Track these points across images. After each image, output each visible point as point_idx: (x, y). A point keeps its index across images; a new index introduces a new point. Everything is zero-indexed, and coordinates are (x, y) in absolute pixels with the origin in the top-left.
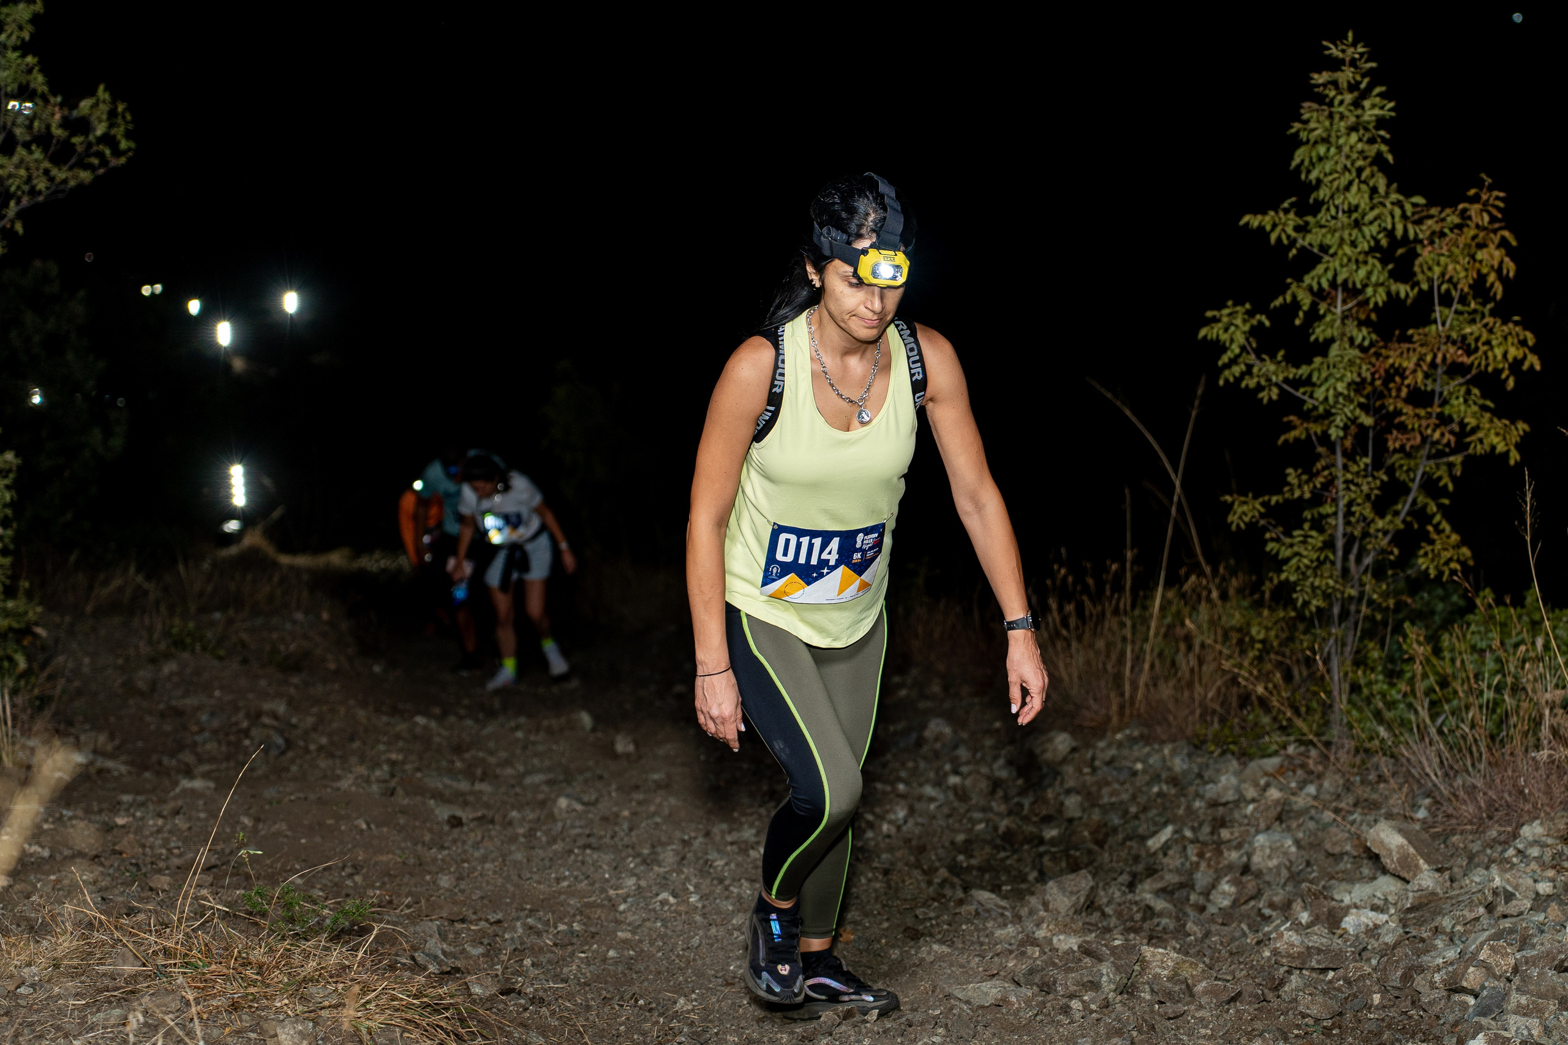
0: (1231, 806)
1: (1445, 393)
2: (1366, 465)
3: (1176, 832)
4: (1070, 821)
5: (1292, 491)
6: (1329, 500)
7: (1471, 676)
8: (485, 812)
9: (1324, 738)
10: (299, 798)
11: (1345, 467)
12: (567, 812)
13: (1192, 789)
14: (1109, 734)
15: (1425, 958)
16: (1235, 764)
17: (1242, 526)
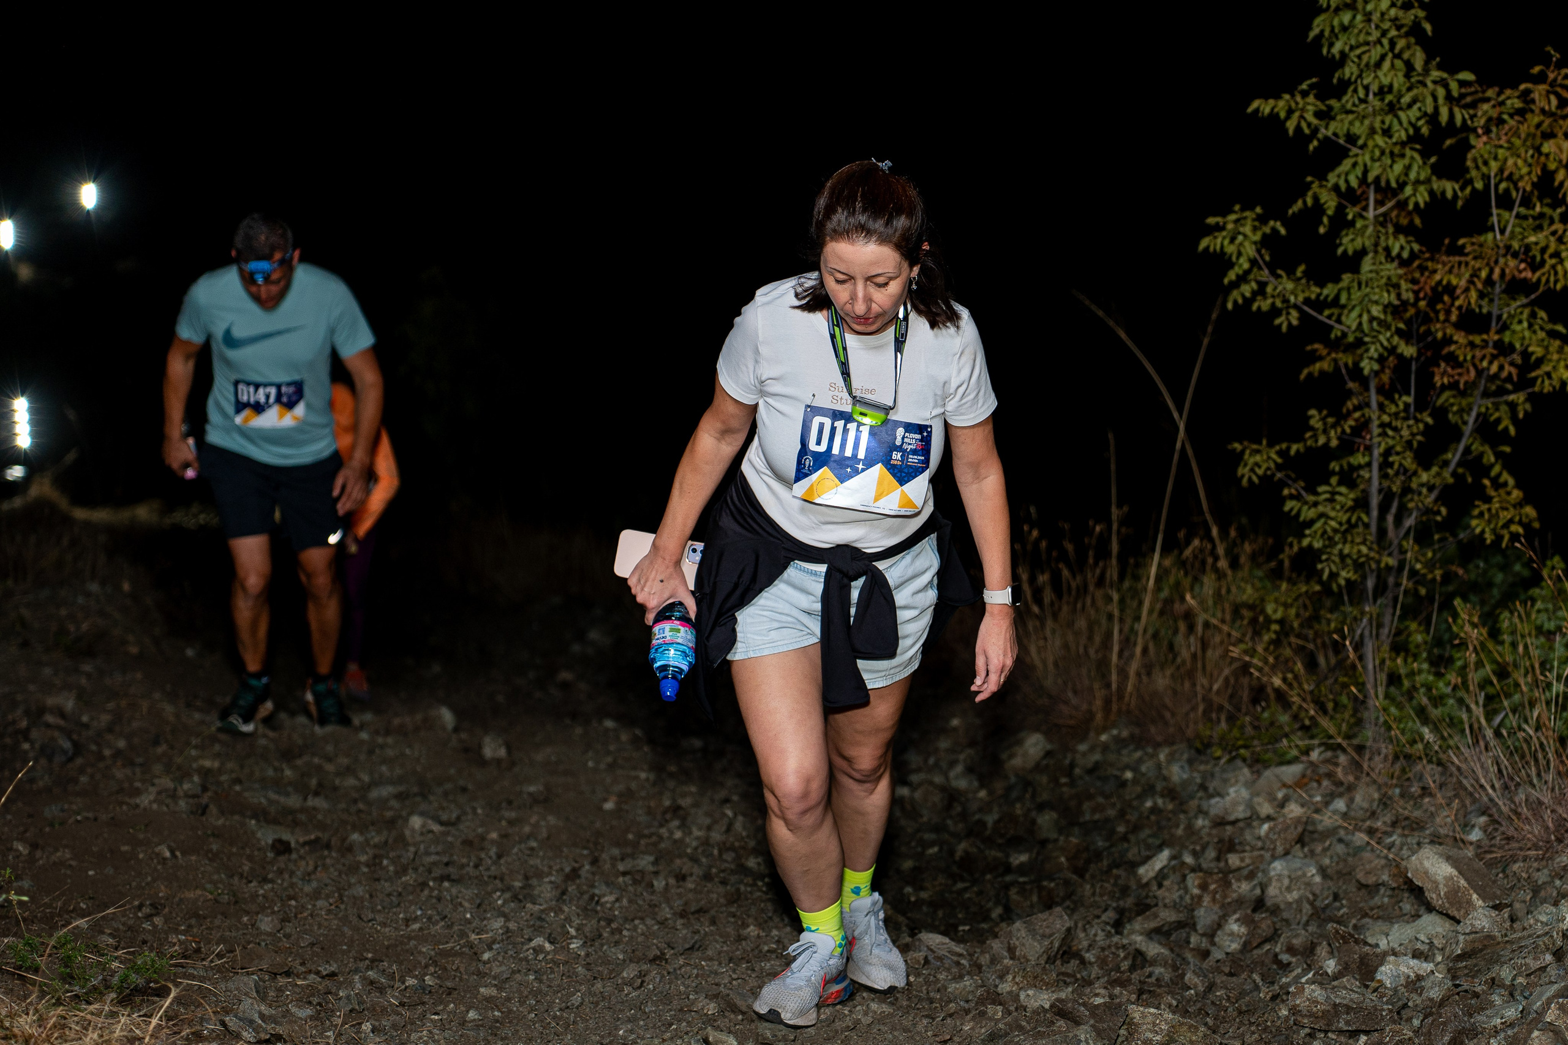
0: (1241, 824)
1: (1505, 316)
2: (1407, 405)
3: (1173, 857)
4: (1044, 843)
5: (1315, 437)
6: (1362, 448)
7: (1537, 666)
8: (320, 834)
9: (1355, 742)
10: (87, 818)
11: (1381, 407)
12: (422, 834)
13: (1193, 804)
14: (1092, 734)
15: (1480, 1018)
16: (1246, 771)
17: (1255, 479)
